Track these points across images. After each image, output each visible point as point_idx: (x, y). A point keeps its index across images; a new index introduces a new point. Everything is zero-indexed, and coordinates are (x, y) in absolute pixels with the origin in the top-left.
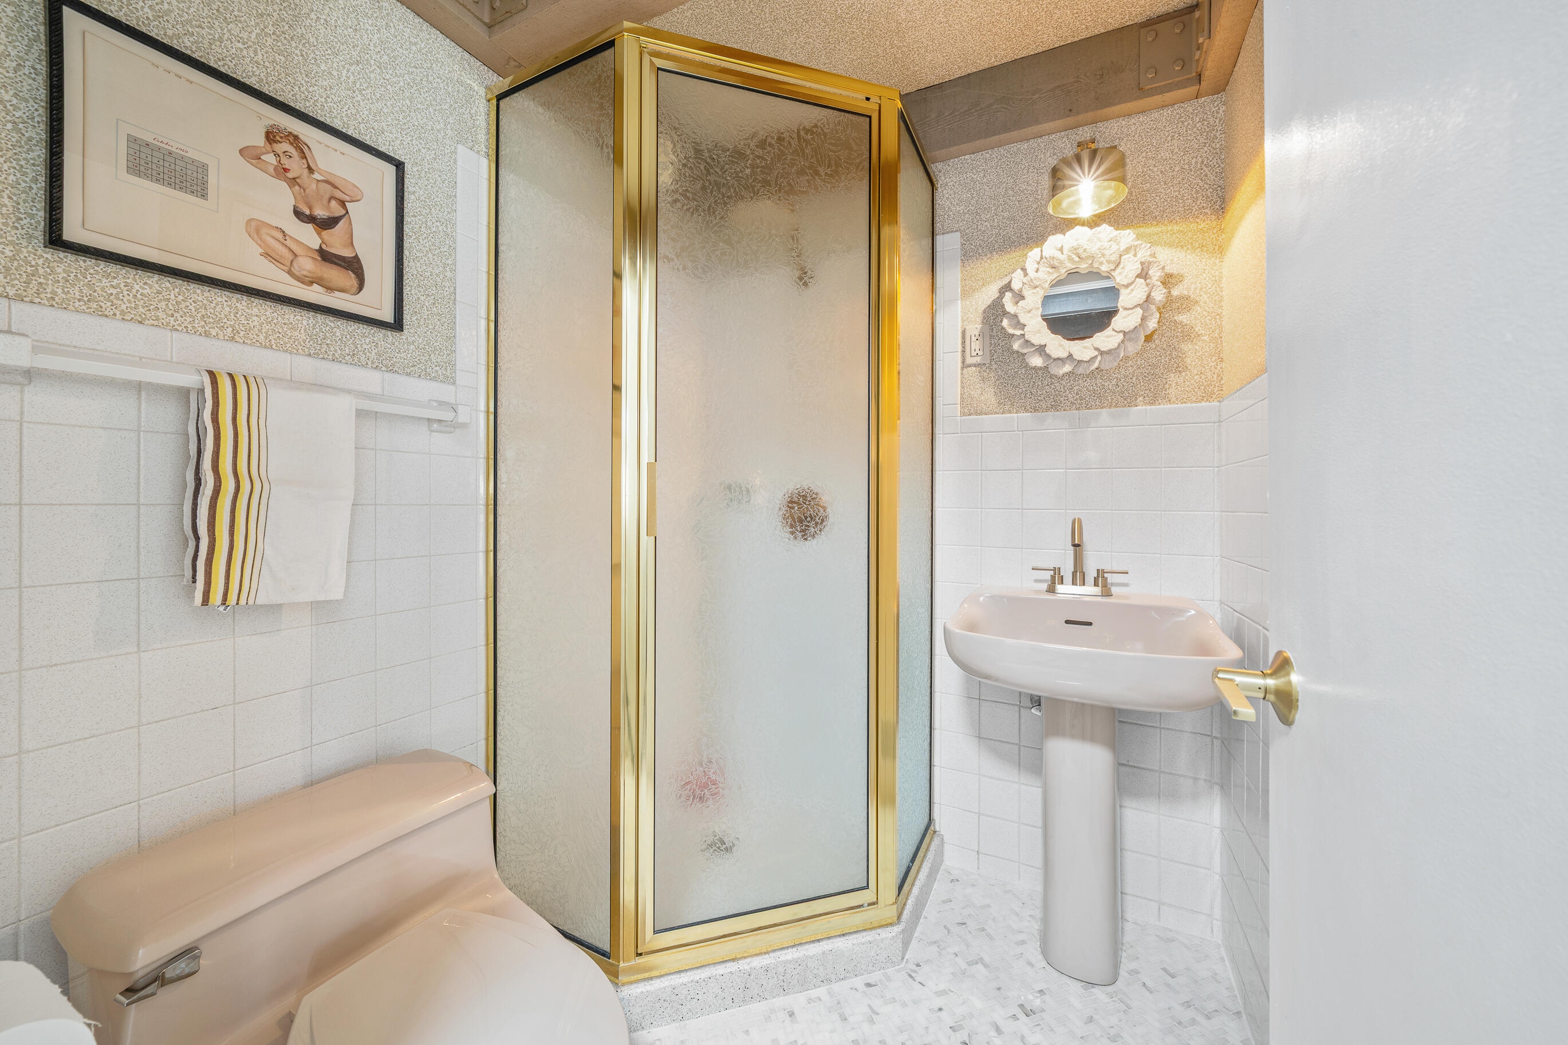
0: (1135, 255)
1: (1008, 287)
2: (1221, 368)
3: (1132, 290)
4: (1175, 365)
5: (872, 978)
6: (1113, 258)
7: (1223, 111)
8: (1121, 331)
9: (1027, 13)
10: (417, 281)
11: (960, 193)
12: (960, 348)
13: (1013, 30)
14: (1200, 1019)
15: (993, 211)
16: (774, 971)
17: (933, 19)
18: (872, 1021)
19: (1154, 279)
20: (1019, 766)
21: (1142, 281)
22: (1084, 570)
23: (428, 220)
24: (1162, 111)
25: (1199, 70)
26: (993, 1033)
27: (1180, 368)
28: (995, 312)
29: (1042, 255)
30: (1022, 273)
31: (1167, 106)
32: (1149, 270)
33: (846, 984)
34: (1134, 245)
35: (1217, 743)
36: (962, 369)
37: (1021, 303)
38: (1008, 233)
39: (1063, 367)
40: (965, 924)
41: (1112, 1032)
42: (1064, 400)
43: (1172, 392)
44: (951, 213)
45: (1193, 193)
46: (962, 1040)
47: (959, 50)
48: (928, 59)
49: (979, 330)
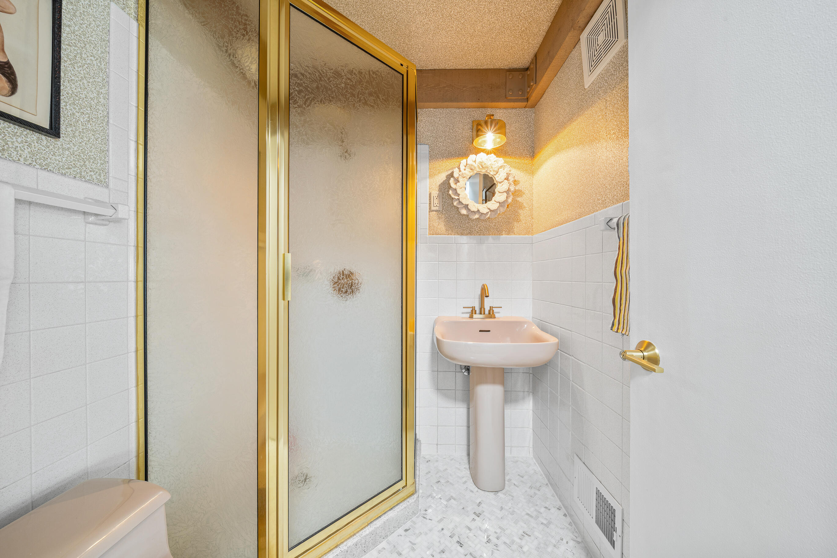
0: (504, 169)
1: (451, 175)
2: (533, 221)
3: (503, 185)
4: (517, 219)
5: (406, 526)
6: (496, 169)
7: (534, 116)
8: (498, 202)
9: (466, 49)
10: (72, 99)
11: (428, 126)
12: (428, 202)
13: (459, 54)
14: (537, 492)
15: (443, 138)
16: (360, 544)
17: (427, 36)
18: (413, 550)
19: (511, 181)
20: (455, 400)
21: (507, 181)
22: (485, 307)
23: (83, 52)
24: (512, 110)
25: (528, 96)
26: (468, 531)
27: (518, 221)
28: (445, 187)
29: (467, 163)
30: (458, 170)
31: (514, 108)
32: (509, 177)
33: (395, 534)
34: (504, 165)
35: (531, 375)
36: (429, 212)
37: (458, 184)
38: (450, 150)
39: (475, 216)
40: (440, 481)
41: (511, 510)
42: (474, 230)
43: (515, 230)
44: (424, 135)
45: (523, 147)
46: (456, 541)
47: (434, 56)
48: (419, 55)
49: (437, 194)
